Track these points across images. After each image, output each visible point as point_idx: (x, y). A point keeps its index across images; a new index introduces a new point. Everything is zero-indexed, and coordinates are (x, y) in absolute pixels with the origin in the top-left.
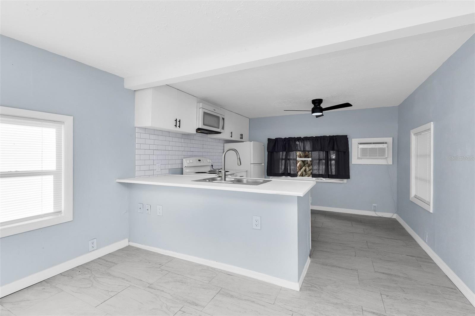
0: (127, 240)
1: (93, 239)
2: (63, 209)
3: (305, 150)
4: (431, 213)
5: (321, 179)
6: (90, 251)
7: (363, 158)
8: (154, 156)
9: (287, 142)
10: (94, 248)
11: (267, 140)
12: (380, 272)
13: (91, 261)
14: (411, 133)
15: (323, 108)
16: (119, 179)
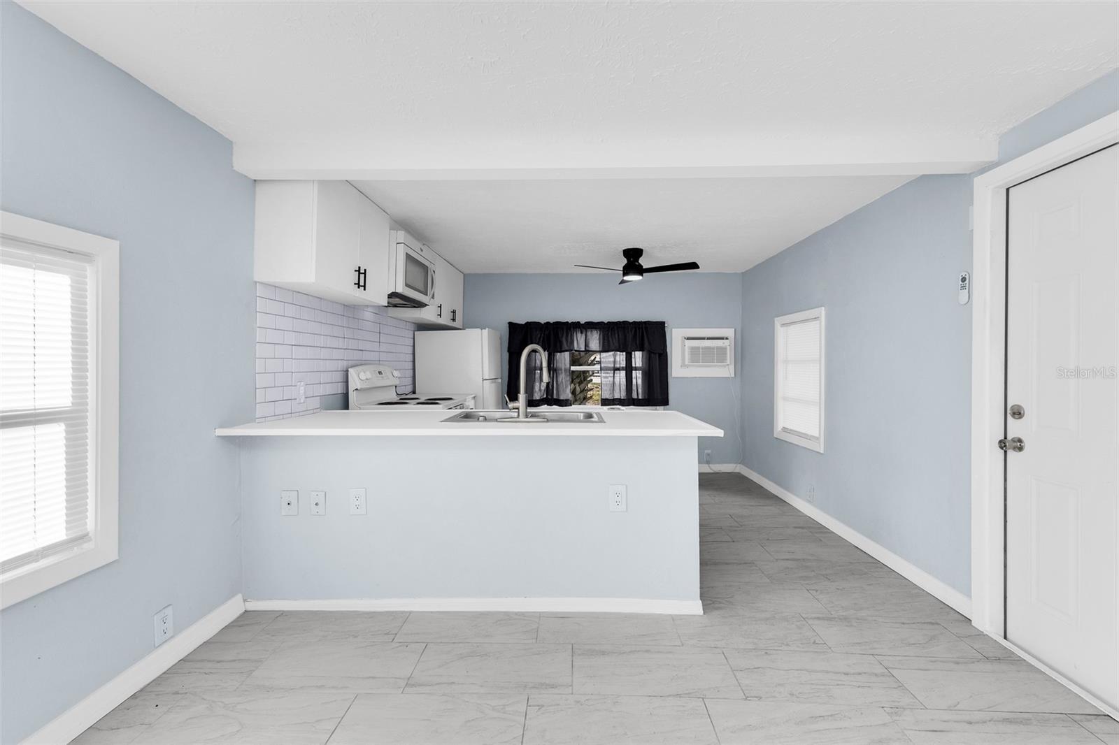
0: (239, 597)
1: (164, 608)
2: (90, 524)
3: (587, 349)
4: (822, 454)
5: (619, 409)
6: (156, 645)
7: (693, 365)
8: (294, 361)
9: (552, 333)
10: (168, 635)
11: (508, 325)
12: (784, 560)
13: (164, 673)
14: (776, 322)
15: (644, 267)
16: (222, 427)
